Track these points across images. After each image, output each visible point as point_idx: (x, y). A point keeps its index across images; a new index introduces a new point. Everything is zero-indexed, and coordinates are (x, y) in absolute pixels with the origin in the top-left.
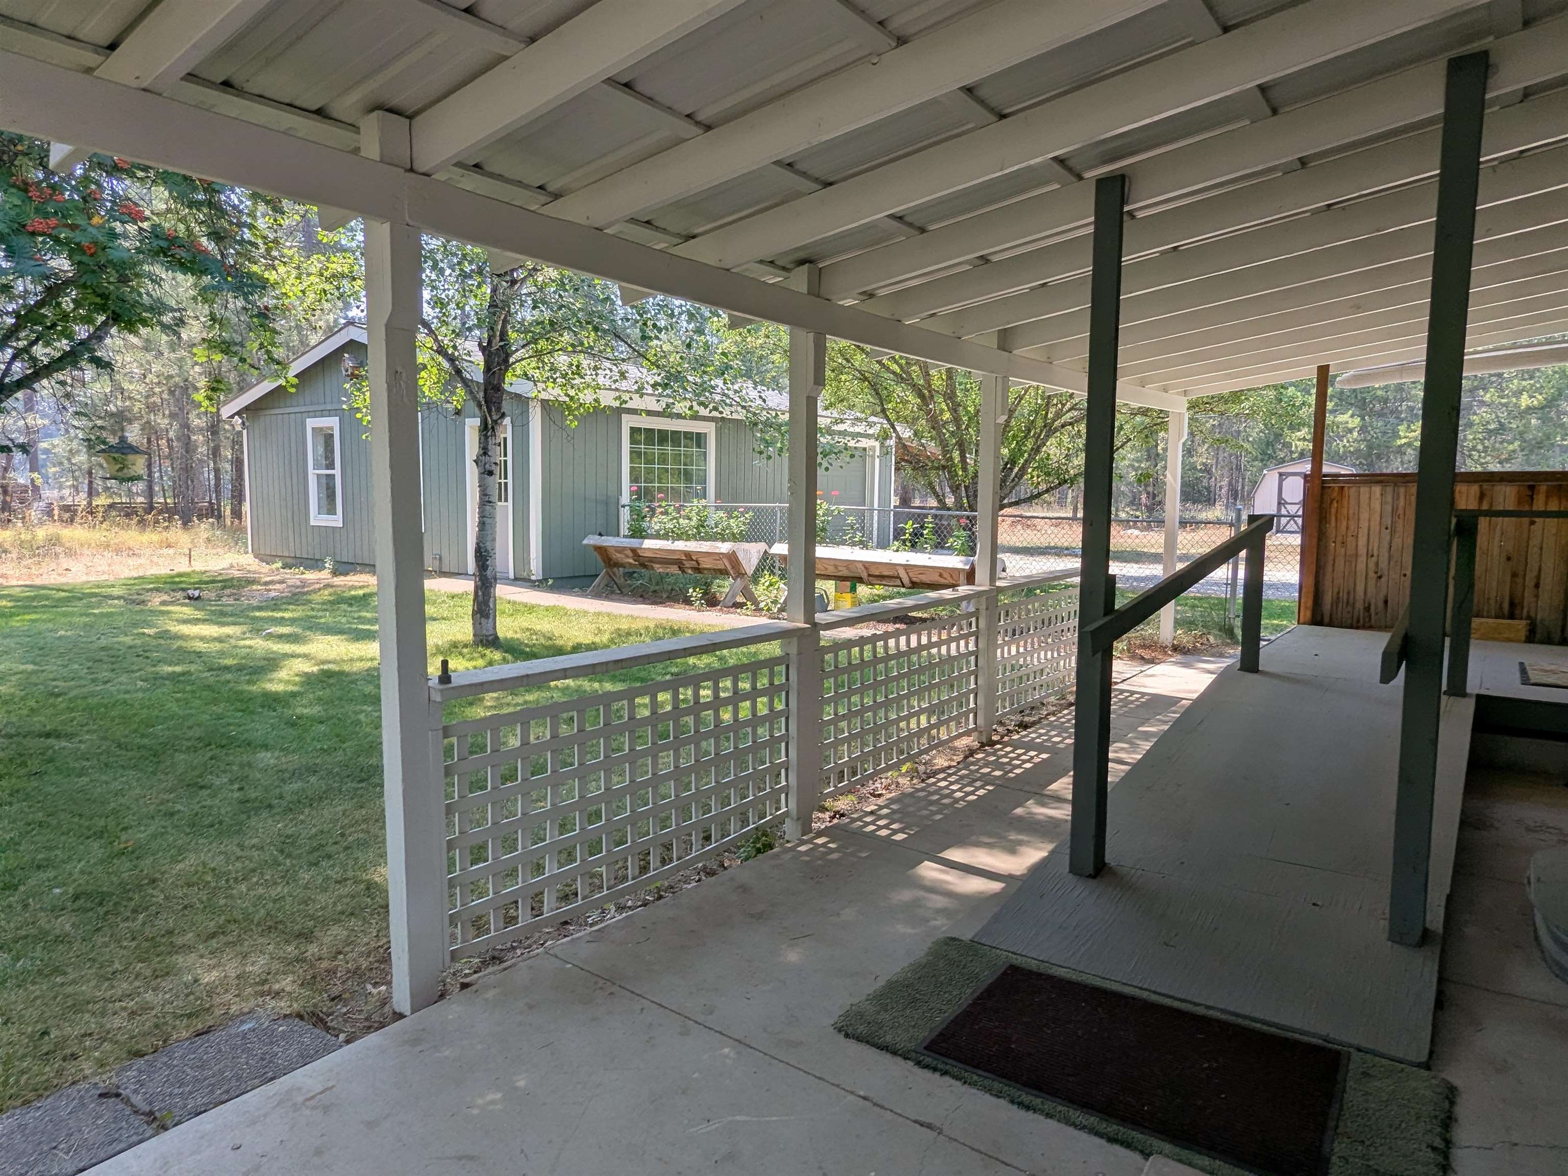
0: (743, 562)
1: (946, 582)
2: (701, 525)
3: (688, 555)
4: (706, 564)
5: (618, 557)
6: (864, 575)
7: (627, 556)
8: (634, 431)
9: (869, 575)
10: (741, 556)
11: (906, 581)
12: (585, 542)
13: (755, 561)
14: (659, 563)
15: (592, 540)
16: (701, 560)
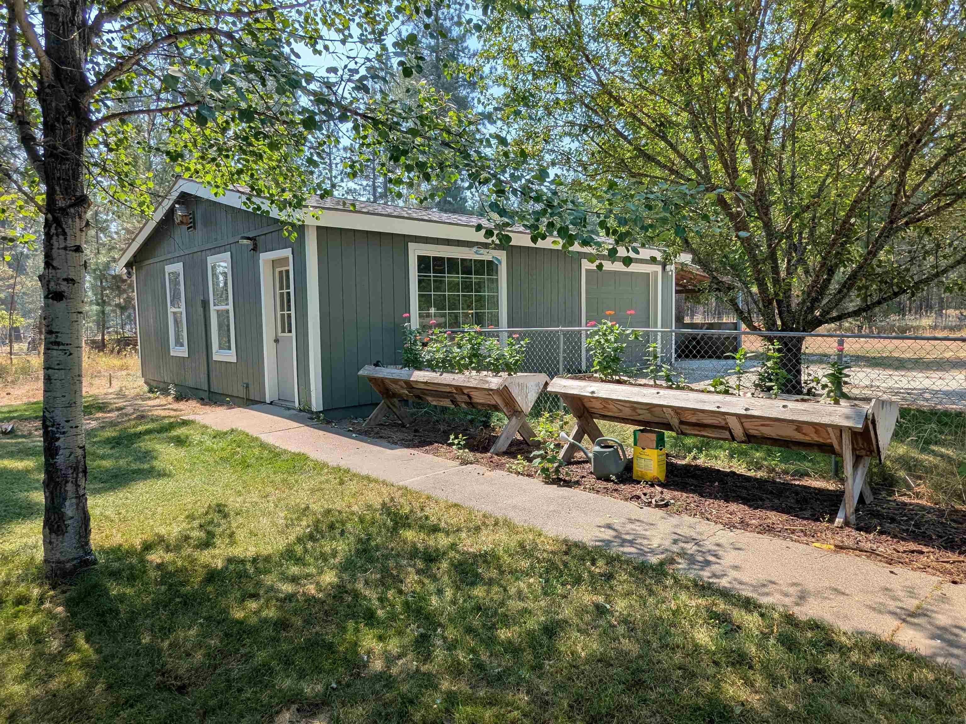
0: (519, 399)
1: (806, 439)
2: (475, 354)
3: (460, 389)
4: (478, 398)
5: (393, 387)
6: (675, 422)
7: (402, 387)
8: (423, 261)
9: (682, 423)
10: (515, 391)
11: (738, 431)
12: (361, 373)
13: (532, 397)
14: (432, 396)
15: (367, 371)
16: (474, 394)
